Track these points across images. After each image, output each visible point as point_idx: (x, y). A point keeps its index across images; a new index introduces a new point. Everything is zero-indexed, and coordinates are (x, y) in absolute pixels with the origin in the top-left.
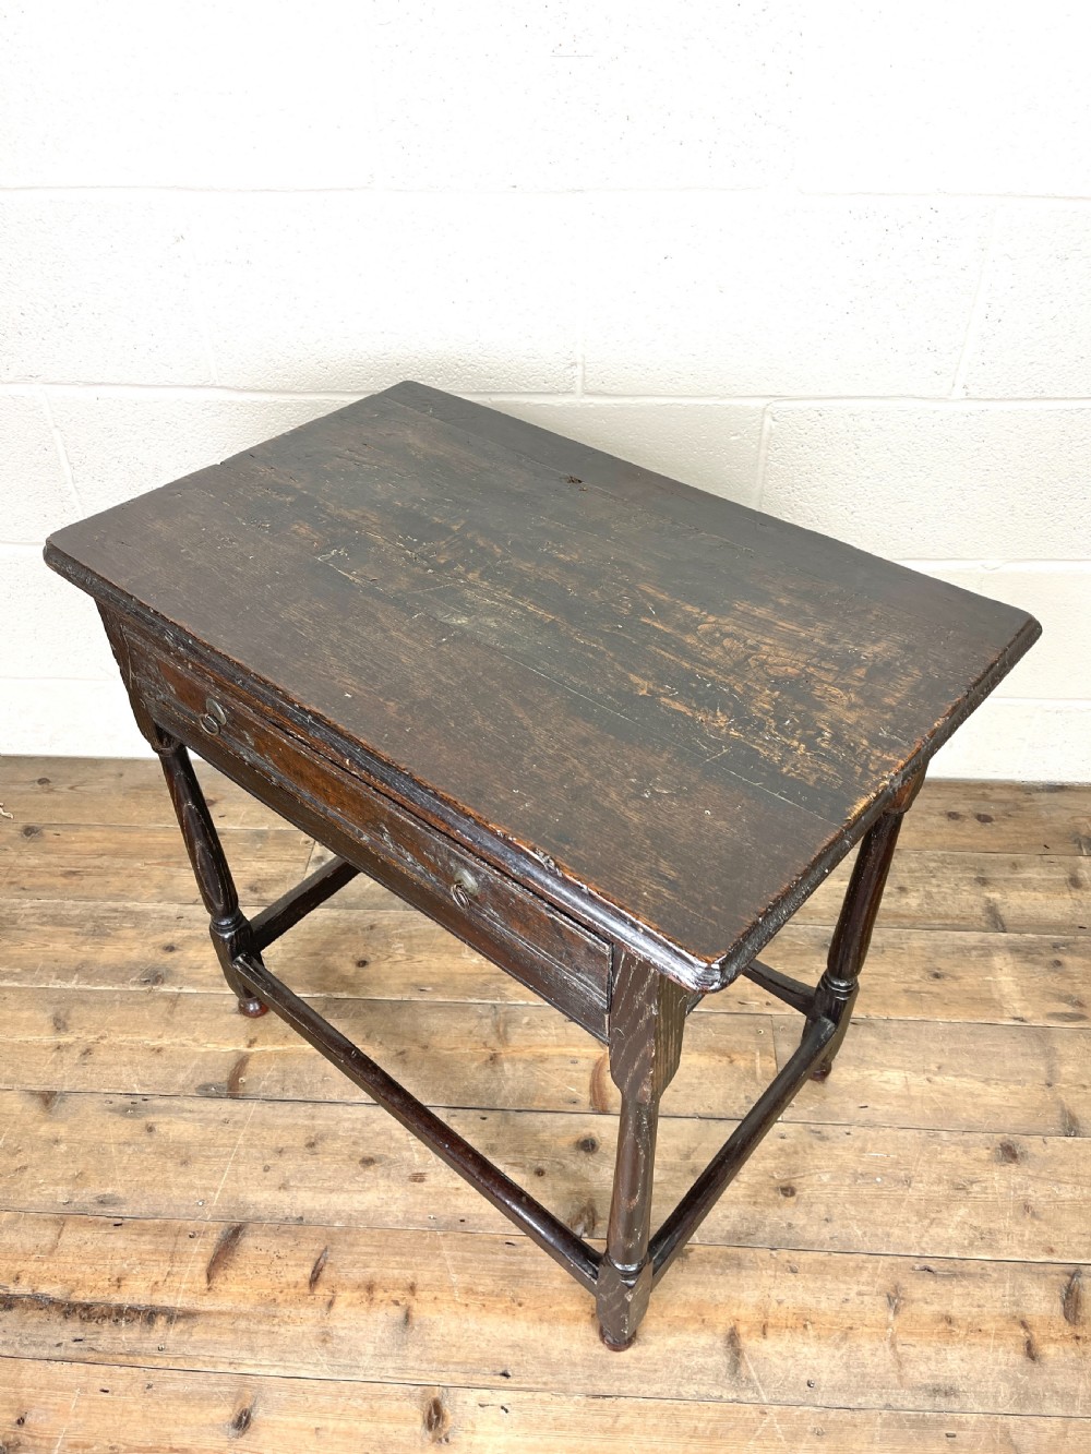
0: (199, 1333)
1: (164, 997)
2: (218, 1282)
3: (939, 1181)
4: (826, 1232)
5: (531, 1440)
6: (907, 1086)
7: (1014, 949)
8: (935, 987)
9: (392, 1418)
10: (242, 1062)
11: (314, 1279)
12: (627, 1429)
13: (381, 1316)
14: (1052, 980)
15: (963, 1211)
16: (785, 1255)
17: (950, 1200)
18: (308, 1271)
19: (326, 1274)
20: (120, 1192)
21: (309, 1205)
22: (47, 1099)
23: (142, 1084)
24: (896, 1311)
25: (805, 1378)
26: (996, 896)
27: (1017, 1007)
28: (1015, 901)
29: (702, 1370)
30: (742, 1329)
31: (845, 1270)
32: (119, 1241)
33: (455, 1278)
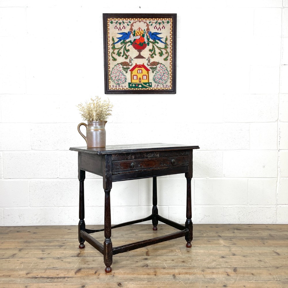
0: (74, 279)
1: (63, 248)
2: (77, 274)
3: (210, 260)
4: (190, 265)
5: (138, 286)
6: (204, 252)
7: (223, 239)
8: (209, 243)
9: (111, 285)
10: (79, 254)
11: (96, 273)
12: (155, 284)
13: (109, 276)
14: (230, 242)
15: (215, 263)
16: (183, 267)
17: (212, 262)
18: (94, 272)
19: (98, 272)
20: (57, 266)
21: (94, 266)
22: (42, 258)
23: (60, 256)
24: (203, 272)
25: (187, 278)
26: (220, 234)
27: (224, 244)
28: (223, 235)
29: (169, 278)
30: (175, 274)
31: (194, 268)
32: (58, 271)
33: (122, 272)
